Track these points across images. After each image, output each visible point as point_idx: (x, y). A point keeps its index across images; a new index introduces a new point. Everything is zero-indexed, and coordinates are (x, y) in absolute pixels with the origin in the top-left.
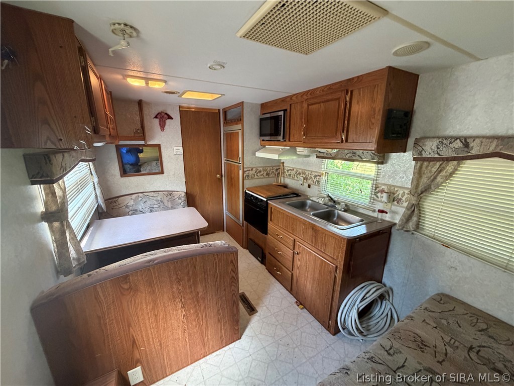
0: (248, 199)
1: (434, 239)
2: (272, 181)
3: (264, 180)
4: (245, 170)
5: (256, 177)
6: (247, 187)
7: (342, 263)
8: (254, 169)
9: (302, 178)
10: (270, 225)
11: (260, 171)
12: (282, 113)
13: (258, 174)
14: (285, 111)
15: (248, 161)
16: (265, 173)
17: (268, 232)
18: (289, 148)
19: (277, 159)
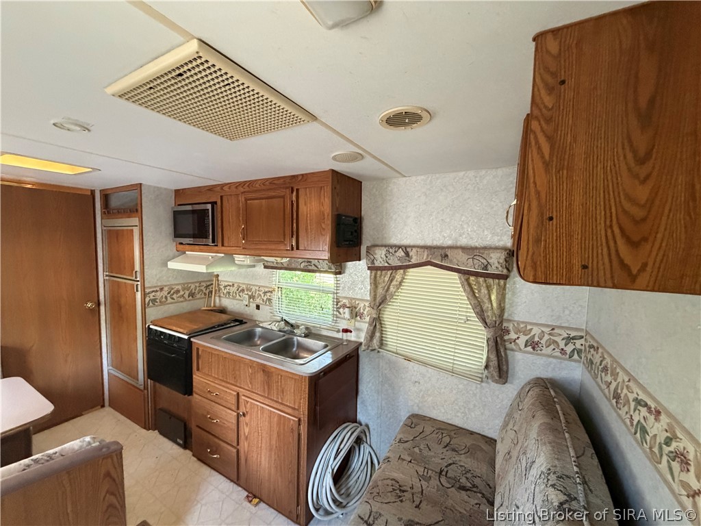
0: (155, 341)
1: (397, 354)
2: (200, 304)
3: (185, 304)
4: (147, 291)
5: (170, 300)
6: (153, 318)
7: (306, 413)
8: (166, 289)
9: (247, 296)
10: (197, 377)
11: (178, 291)
12: (209, 207)
13: (174, 296)
14: (213, 204)
15: (153, 276)
16: (187, 293)
17: (194, 389)
18: (223, 255)
19: (205, 271)
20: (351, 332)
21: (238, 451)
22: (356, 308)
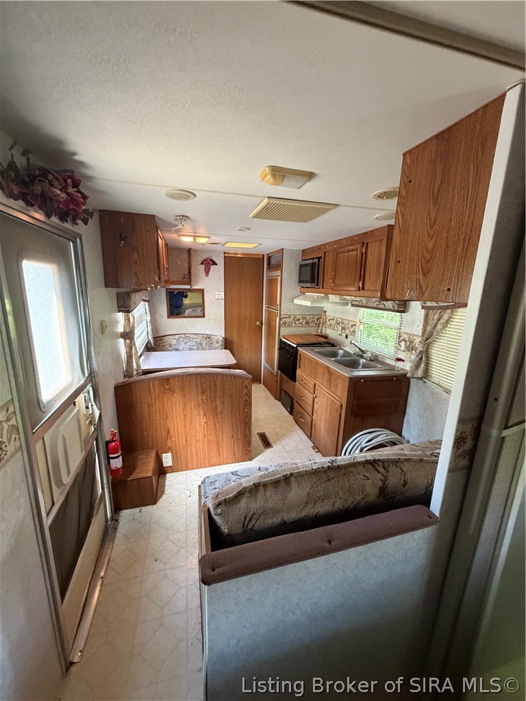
0: (283, 346)
1: (440, 386)
2: (312, 330)
3: (302, 329)
4: (282, 317)
5: (294, 325)
6: (283, 334)
7: (346, 401)
8: (292, 317)
9: (340, 328)
10: (298, 372)
11: (299, 320)
12: (316, 260)
13: (297, 322)
14: (319, 258)
15: (286, 308)
16: (305, 321)
17: (297, 379)
18: (323, 295)
19: (310, 305)
20: (403, 361)
21: (312, 419)
22: (413, 343)
